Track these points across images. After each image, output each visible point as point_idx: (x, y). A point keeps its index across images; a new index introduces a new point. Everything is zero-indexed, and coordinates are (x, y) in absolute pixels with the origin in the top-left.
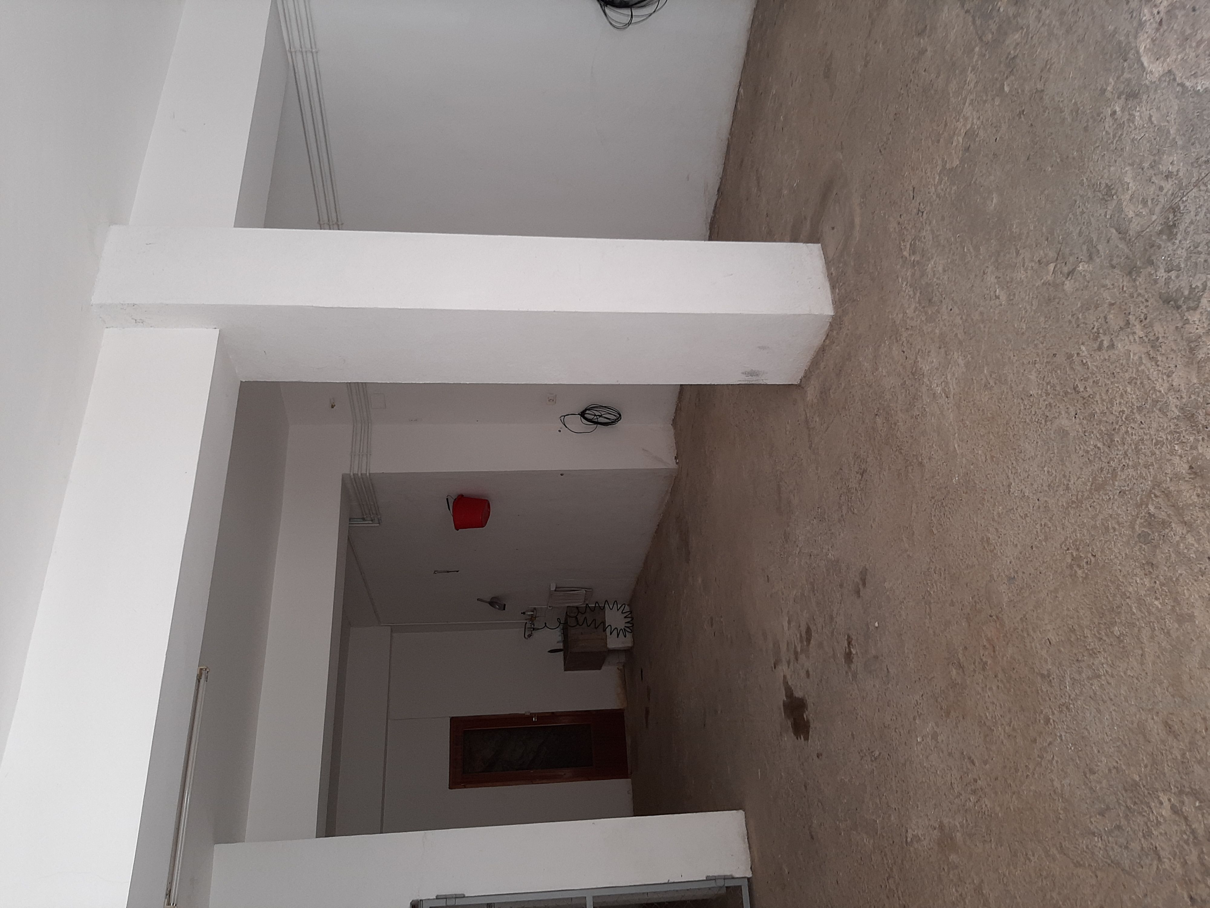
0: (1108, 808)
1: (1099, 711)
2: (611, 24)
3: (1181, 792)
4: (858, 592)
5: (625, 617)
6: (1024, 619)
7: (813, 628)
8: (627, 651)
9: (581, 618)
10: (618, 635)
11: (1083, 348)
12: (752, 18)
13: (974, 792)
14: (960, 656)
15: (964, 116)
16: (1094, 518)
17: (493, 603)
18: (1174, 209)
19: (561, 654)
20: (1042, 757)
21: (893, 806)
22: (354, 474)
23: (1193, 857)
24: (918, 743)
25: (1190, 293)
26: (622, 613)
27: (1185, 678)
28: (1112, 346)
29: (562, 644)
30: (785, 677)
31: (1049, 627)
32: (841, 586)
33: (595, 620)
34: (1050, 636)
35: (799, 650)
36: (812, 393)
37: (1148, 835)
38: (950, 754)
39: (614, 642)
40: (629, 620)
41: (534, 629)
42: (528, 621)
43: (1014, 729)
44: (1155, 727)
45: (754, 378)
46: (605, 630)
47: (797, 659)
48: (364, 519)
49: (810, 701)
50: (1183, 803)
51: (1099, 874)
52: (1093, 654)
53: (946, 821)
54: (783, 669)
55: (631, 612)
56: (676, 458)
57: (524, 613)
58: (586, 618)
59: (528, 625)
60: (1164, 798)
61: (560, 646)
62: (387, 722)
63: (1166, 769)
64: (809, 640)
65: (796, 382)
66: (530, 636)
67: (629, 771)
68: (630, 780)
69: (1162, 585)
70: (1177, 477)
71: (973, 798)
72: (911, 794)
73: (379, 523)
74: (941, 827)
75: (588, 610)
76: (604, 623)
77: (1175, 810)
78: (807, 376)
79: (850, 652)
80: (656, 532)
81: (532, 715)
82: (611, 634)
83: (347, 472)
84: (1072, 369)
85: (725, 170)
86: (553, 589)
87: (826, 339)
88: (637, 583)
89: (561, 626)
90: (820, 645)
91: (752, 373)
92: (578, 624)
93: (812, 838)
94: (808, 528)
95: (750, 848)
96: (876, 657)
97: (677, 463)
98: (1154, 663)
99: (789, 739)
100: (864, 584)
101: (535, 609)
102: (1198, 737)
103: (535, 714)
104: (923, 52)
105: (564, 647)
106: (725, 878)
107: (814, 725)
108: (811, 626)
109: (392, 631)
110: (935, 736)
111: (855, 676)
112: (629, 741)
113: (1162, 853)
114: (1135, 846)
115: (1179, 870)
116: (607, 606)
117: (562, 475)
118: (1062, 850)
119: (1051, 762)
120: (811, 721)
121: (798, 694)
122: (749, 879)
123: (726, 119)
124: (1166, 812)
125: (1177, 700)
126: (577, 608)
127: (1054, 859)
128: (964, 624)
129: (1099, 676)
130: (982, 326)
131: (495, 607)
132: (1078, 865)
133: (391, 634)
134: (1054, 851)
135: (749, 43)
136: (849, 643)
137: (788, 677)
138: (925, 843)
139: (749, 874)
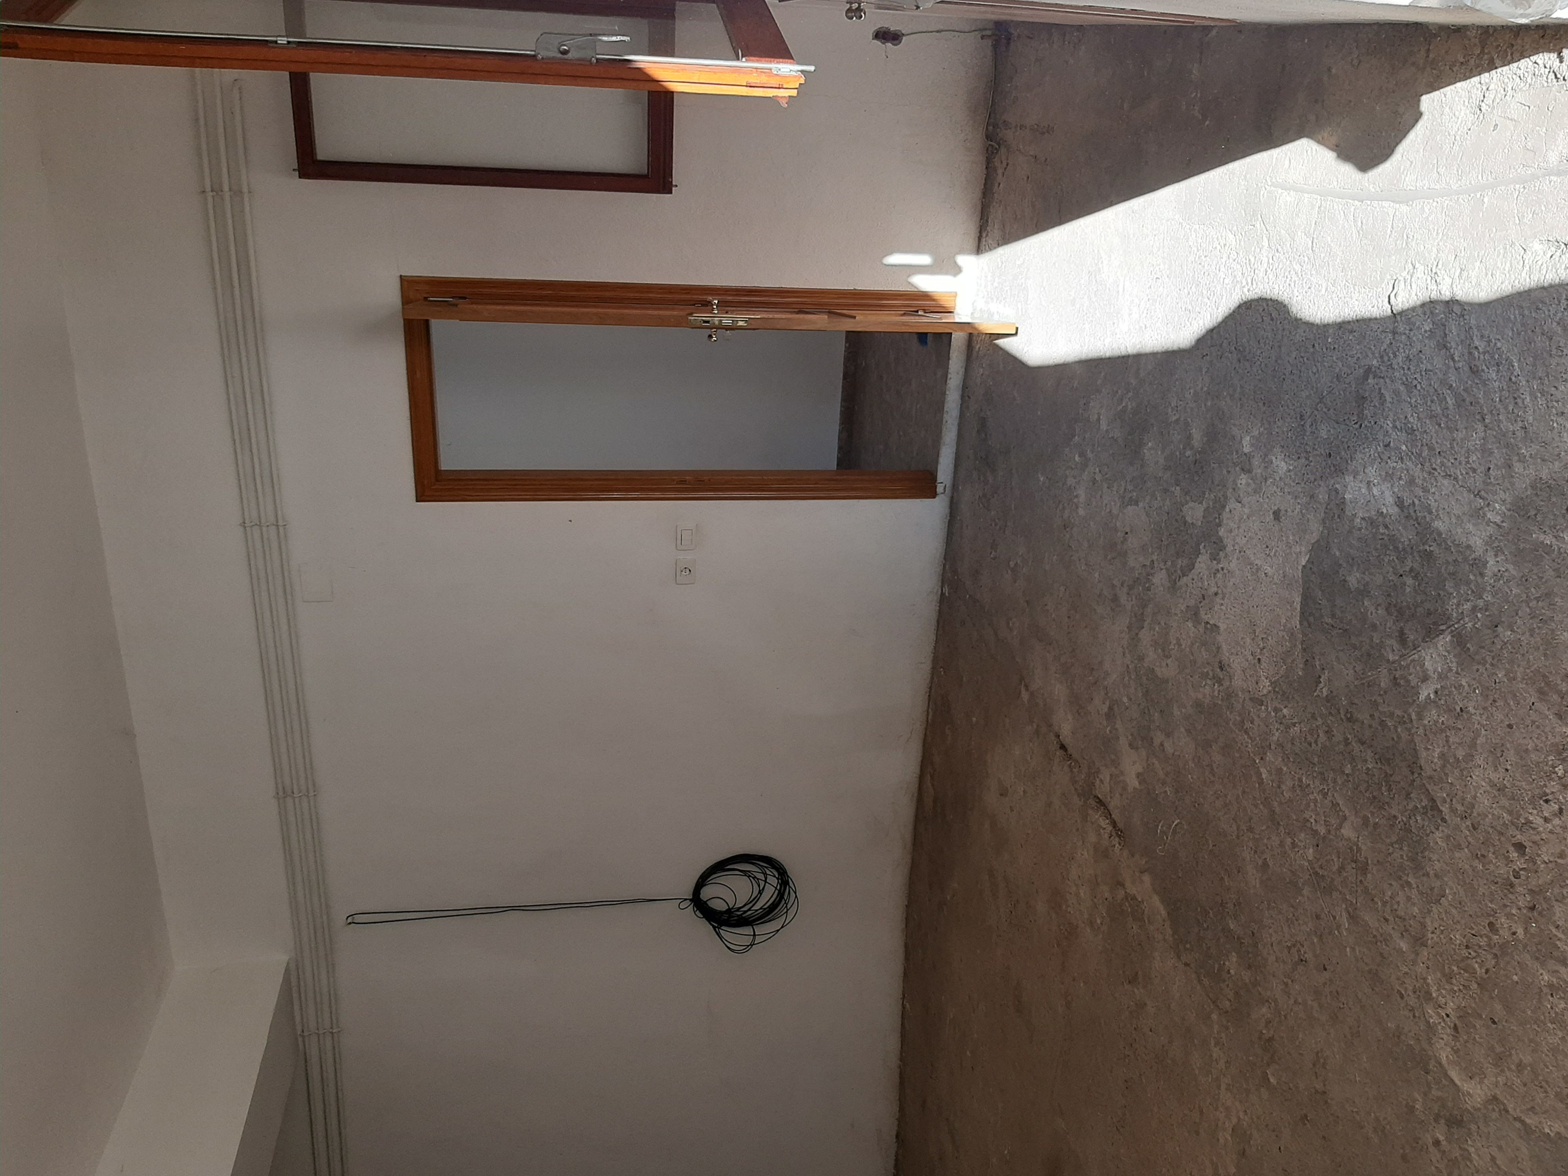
2: (729, 948)
12: (905, 916)
15: (1223, 1104)
85: (901, 1109)
104: (1141, 1005)
123: (893, 1042)
135: (906, 946)
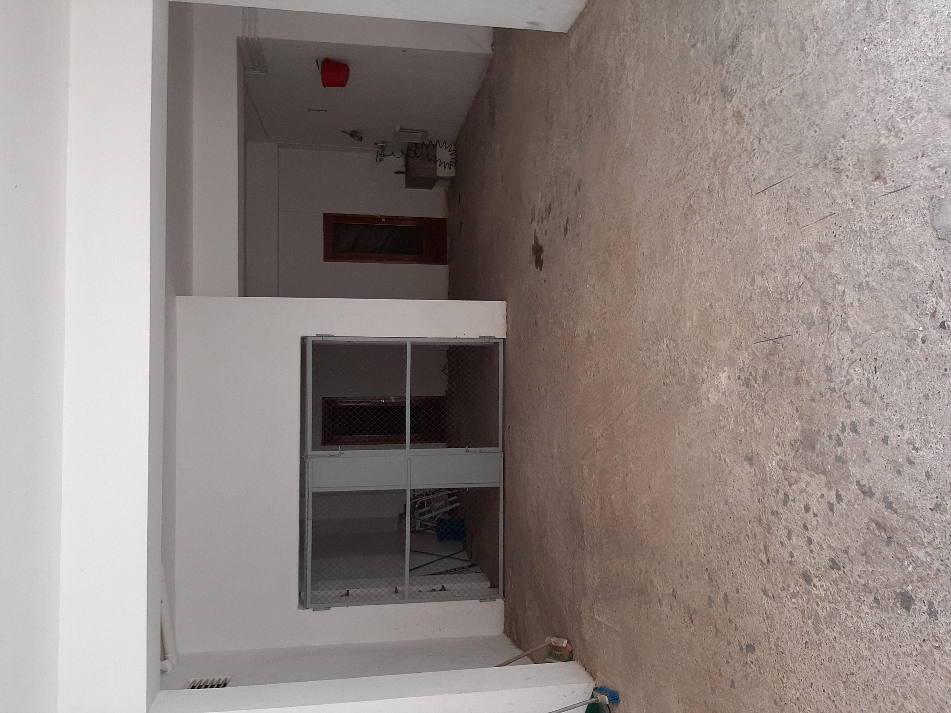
0: (647, 340)
1: (653, 294)
3: (671, 339)
4: (576, 193)
5: (451, 155)
6: (637, 239)
7: (552, 206)
8: (452, 179)
9: (418, 152)
10: (445, 168)
11: (689, 96)
13: (603, 319)
14: (611, 248)
16: (673, 196)
17: (353, 134)
18: (737, 37)
19: (404, 175)
20: (630, 310)
21: (572, 317)
22: (246, 37)
23: (668, 367)
24: (587, 288)
25: (730, 91)
26: (449, 151)
27: (683, 289)
28: (699, 102)
29: (404, 168)
30: (535, 230)
31: (645, 246)
32: (569, 185)
33: (428, 155)
34: (645, 251)
35: (544, 217)
36: (573, 44)
37: (657, 354)
38: (598, 297)
39: (442, 172)
40: (454, 156)
41: (384, 156)
42: (379, 150)
43: (623, 293)
44: (669, 308)
45: (536, 27)
46: (435, 163)
47: (542, 222)
48: (254, 69)
49: (545, 249)
50: (670, 343)
51: (638, 367)
52: (657, 266)
53: (591, 329)
54: (535, 225)
55: (456, 151)
56: (492, 45)
57: (376, 144)
58: (422, 152)
59: (380, 152)
60: (665, 341)
61: (403, 169)
62: (278, 213)
63: (668, 328)
64: (549, 213)
65: (565, 31)
66: (381, 160)
67: (448, 261)
68: (447, 266)
69: (686, 242)
70: (703, 190)
71: (603, 321)
72: (580, 312)
73: (266, 73)
74: (589, 332)
75: (424, 146)
76: (435, 157)
77: (668, 347)
78: (572, 29)
79: (567, 228)
80: (475, 97)
81: (382, 217)
82: (440, 166)
83: (240, 35)
84: (683, 106)
86: (398, 129)
87: (585, 8)
88: (461, 131)
89: (404, 155)
90: (554, 218)
91: (534, 23)
92: (416, 156)
93: (536, 324)
94: (559, 139)
95: (507, 323)
96: (578, 235)
97: (493, 50)
98: (675, 279)
99: (532, 266)
100: (579, 189)
101: (384, 141)
102: (681, 317)
103: (384, 216)
105: (406, 170)
106: (490, 338)
107: (545, 263)
108: (552, 204)
109: (278, 147)
110: (594, 286)
111: (567, 242)
112: (448, 240)
113: (660, 363)
114: (652, 358)
115: (663, 371)
116: (438, 144)
117: (404, 51)
118: (628, 354)
119: (632, 312)
120: (544, 261)
121: (540, 243)
122: (504, 339)
124: (665, 346)
125: (679, 298)
126: (416, 144)
127: (625, 357)
128: (616, 231)
129: (656, 278)
130: (655, 53)
131: (354, 138)
132: (633, 362)
133: (278, 150)
134: (625, 354)
136: (567, 222)
137: (537, 231)
138: (581, 338)
139: (505, 337)
